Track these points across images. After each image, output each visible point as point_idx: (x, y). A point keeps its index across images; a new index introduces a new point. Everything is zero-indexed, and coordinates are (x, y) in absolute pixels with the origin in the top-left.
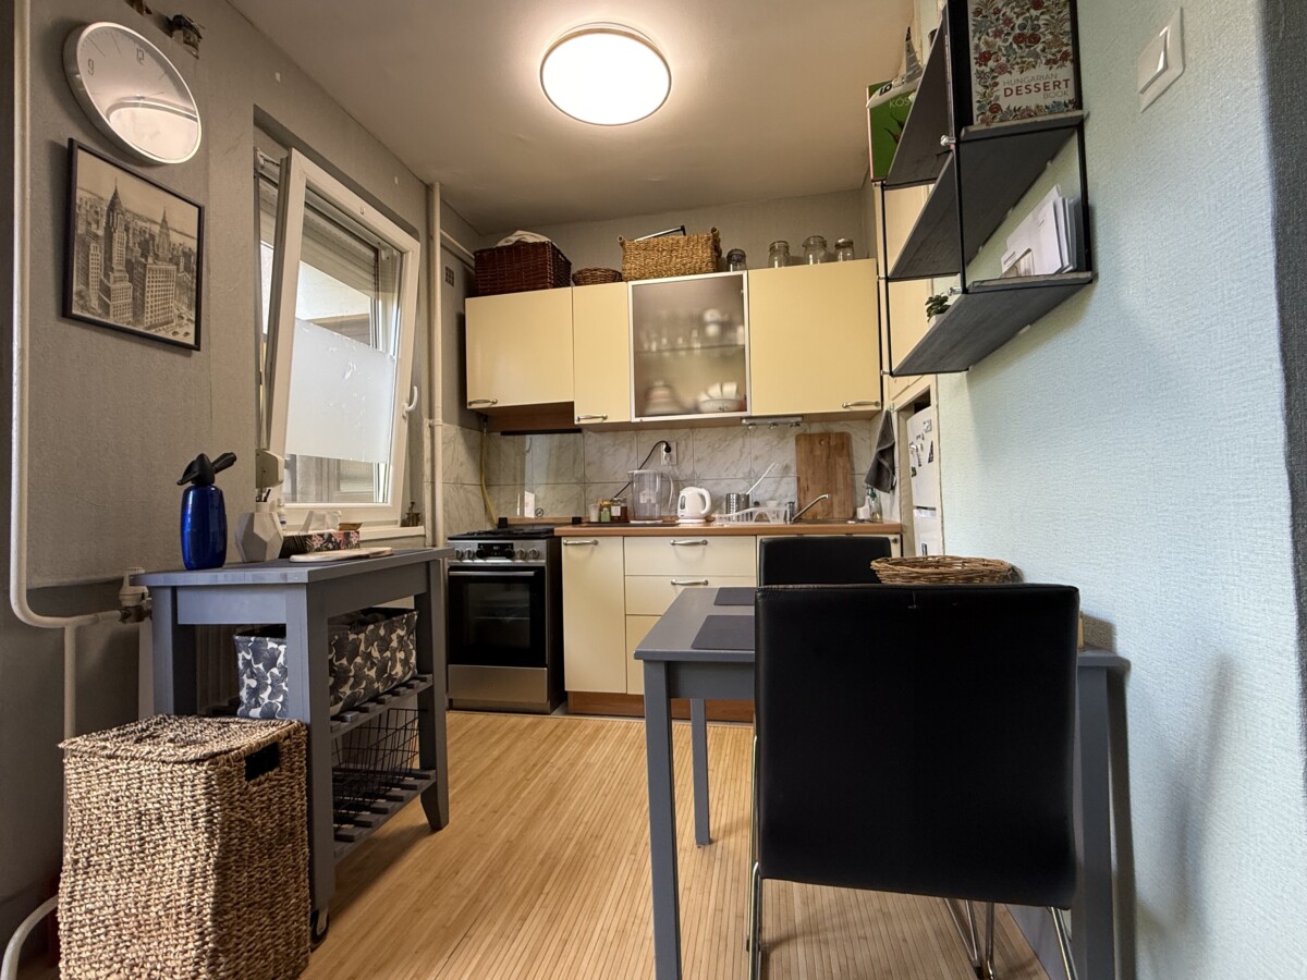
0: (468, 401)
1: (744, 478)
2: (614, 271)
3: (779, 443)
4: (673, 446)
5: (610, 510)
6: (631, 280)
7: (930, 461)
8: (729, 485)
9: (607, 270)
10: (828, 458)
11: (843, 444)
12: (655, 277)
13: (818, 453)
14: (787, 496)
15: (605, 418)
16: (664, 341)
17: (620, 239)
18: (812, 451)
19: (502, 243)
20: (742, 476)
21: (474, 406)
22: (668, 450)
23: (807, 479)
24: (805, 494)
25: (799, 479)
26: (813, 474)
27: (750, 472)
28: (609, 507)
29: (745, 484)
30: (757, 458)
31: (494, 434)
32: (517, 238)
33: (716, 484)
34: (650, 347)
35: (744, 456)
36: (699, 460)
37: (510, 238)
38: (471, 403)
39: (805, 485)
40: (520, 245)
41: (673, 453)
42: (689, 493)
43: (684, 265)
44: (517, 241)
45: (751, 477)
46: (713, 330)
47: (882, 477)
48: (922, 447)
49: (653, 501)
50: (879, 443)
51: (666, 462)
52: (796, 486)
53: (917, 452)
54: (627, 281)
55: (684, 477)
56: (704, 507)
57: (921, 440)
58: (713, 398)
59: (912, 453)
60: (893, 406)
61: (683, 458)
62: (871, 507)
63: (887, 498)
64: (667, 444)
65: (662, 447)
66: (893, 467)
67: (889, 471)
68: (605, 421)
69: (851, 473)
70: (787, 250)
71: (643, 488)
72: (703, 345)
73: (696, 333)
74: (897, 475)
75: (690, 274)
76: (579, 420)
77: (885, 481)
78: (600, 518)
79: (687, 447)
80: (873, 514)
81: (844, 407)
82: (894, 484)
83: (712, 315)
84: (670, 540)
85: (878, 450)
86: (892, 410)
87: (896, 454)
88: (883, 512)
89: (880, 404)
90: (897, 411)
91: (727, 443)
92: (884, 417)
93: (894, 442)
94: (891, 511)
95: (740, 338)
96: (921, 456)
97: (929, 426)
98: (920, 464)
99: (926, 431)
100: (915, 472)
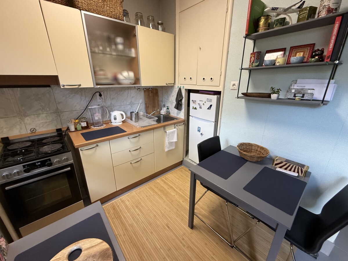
1: (129, 105)
3: (139, 92)
4: (102, 93)
5: (80, 125)
6: (82, 10)
7: (208, 109)
8: (124, 107)
10: (153, 97)
13: (151, 95)
14: (142, 109)
15: (80, 85)
16: (101, 48)
18: (149, 95)
20: (128, 104)
22: (100, 95)
23: (148, 104)
24: (148, 108)
25: (146, 104)
26: (150, 102)
28: (79, 123)
29: (129, 106)
30: (133, 97)
33: (120, 107)
34: (95, 50)
35: (129, 97)
36: (113, 99)
39: (148, 106)
41: (103, 97)
43: (111, 12)
45: (132, 104)
46: (120, 47)
47: (178, 106)
48: (204, 104)
49: (100, 118)
50: (179, 97)
51: (100, 101)
52: (145, 106)
53: (199, 104)
54: (80, 10)
55: (108, 106)
56: (123, 118)
57: (204, 102)
58: (126, 78)
59: (194, 103)
60: (183, 87)
61: (107, 98)
62: (166, 111)
63: (176, 110)
64: (100, 93)
65: (98, 94)
66: (182, 104)
67: (181, 105)
68: (80, 87)
69: (158, 101)
70: (142, 17)
71: (95, 113)
72: (117, 54)
73: (114, 47)
74: (183, 106)
75: (114, 18)
76: (64, 86)
77: (179, 107)
78: (76, 129)
79: (107, 94)
80: (167, 114)
81: (166, 84)
82: (182, 108)
83: (119, 40)
84: (127, 137)
85: (179, 100)
86: (182, 88)
87: (183, 101)
88: (171, 113)
89: (174, 84)
90: (185, 89)
91: (122, 92)
92: (178, 89)
93: (183, 98)
94: (178, 114)
95: (133, 53)
96: (203, 106)
97: (211, 101)
98: (201, 108)
99: (208, 101)
100: (195, 108)
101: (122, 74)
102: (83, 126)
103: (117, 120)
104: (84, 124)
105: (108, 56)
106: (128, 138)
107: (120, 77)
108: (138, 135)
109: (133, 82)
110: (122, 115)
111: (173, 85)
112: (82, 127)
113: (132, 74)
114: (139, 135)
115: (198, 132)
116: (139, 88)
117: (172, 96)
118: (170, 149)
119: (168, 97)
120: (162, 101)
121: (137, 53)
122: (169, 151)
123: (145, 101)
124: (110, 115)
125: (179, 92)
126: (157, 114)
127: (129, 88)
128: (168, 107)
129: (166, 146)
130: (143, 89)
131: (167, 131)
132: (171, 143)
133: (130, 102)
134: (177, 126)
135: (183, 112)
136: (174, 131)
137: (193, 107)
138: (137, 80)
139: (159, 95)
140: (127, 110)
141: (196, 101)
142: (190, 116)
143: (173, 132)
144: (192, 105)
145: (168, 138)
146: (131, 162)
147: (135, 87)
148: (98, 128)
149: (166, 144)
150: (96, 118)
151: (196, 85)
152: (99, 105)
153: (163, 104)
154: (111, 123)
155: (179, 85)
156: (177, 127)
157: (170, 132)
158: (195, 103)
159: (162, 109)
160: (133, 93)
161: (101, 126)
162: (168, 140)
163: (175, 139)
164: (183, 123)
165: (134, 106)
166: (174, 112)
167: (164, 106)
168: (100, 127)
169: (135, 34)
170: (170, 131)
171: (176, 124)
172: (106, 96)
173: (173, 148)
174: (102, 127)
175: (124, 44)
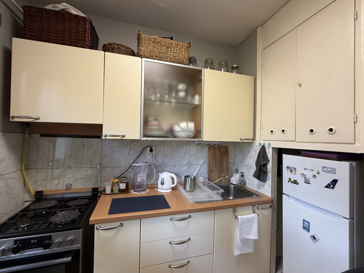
0: (11, 115)
1: (186, 165)
2: (132, 50)
3: (201, 149)
4: (154, 148)
5: (119, 186)
6: (144, 57)
7: (327, 187)
8: (179, 168)
9: (128, 48)
10: (221, 157)
11: (226, 151)
12: (158, 60)
13: (217, 154)
14: (203, 173)
15: (124, 136)
16: (158, 95)
17: (139, 31)
18: (215, 153)
19: (49, 7)
21: (16, 120)
22: (151, 150)
23: (212, 166)
24: (212, 173)
25: (209, 166)
26: (215, 163)
27: (189, 162)
28: (118, 183)
29: (186, 167)
30: (192, 155)
31: (35, 135)
32: (63, 7)
33: (173, 167)
34: (151, 98)
35: (187, 154)
36: (166, 156)
37: (57, 5)
38: (13, 117)
39: (212, 169)
40: (64, 13)
41: (154, 152)
42: (166, 176)
43: (175, 57)
44: (63, 10)
45: (190, 165)
46: (182, 94)
47: (261, 174)
48: (314, 176)
49: (145, 180)
50: (262, 160)
51: (150, 157)
52: (208, 169)
53: (303, 175)
54: (142, 58)
55: (158, 165)
56: (173, 183)
57: (315, 173)
58: (183, 130)
59: (291, 172)
60: (269, 145)
61: (158, 155)
62: (240, 180)
63: (256, 181)
64: (151, 148)
65: (149, 149)
66: (267, 171)
67: (265, 173)
68: (123, 138)
69: (228, 163)
70: (213, 63)
71: (139, 173)
72: (177, 101)
73: (174, 94)
74: (270, 175)
75: (177, 63)
76: (106, 136)
77: (262, 176)
78: (112, 190)
79: (160, 149)
80: (241, 184)
81: (241, 140)
82: (267, 179)
83: (181, 86)
84: (170, 217)
85: (262, 164)
86: (266, 146)
87: (270, 166)
88: (247, 184)
89: (254, 139)
90: (273, 148)
91: (179, 148)
92: (260, 147)
93: (269, 161)
94: (259, 187)
95: (196, 101)
96: (312, 180)
97: (333, 171)
98: (307, 182)
99: (325, 171)
100: (295, 182)
101: (179, 125)
102: (121, 188)
103: (165, 186)
104: (123, 186)
105: (166, 104)
106: (171, 220)
107: (177, 128)
108: (187, 215)
109: (192, 134)
110: (173, 178)
111: (251, 141)
112: (120, 190)
113: (191, 125)
114: (190, 217)
115: (305, 232)
116: (201, 144)
117: (250, 158)
118: (243, 252)
119: (243, 159)
120: (234, 164)
121: (201, 100)
122: (241, 255)
123: (209, 162)
124: (158, 177)
125: (262, 152)
126: (225, 182)
127: (188, 143)
128: (242, 173)
129: (236, 245)
130: (206, 145)
131: (239, 217)
132: (245, 241)
133: (187, 161)
134: (258, 208)
135: (269, 185)
136: (251, 218)
137: (290, 179)
138: (198, 133)
139: (229, 154)
140: (183, 172)
141: (295, 169)
142: (283, 195)
143: (251, 220)
144: (286, 175)
145: (240, 229)
146: (169, 264)
147: (194, 141)
148: (138, 193)
149: (236, 240)
150: (139, 180)
151: (295, 141)
152: (146, 162)
153: (236, 168)
154: (158, 188)
155: (262, 141)
156: (257, 211)
157: (244, 219)
158: (294, 172)
159: (233, 175)
160: (193, 149)
161: (142, 191)
162: (240, 235)
163: (253, 235)
164: (269, 205)
165: (192, 167)
166: (252, 184)
167: (237, 171)
168: (141, 193)
169: (200, 78)
170: (244, 217)
171: (257, 206)
172: (158, 152)
173: (251, 250)
174: (143, 193)
175: (186, 91)
